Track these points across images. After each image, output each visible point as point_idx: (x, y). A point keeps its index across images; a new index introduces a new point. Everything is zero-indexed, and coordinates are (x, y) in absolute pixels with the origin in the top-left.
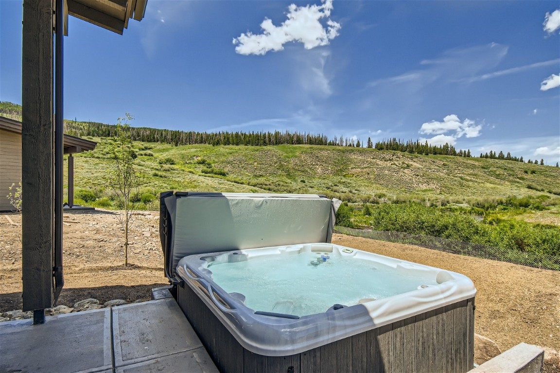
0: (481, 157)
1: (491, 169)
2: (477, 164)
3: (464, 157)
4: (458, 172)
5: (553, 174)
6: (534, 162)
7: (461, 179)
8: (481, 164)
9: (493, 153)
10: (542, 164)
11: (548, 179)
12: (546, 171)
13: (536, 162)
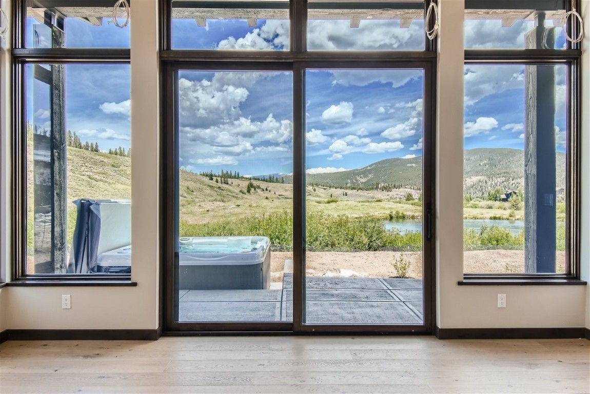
0: (110, 153)
1: (121, 168)
2: (106, 160)
3: (92, 151)
4: (86, 170)
7: (90, 178)
8: (110, 161)
9: (122, 149)
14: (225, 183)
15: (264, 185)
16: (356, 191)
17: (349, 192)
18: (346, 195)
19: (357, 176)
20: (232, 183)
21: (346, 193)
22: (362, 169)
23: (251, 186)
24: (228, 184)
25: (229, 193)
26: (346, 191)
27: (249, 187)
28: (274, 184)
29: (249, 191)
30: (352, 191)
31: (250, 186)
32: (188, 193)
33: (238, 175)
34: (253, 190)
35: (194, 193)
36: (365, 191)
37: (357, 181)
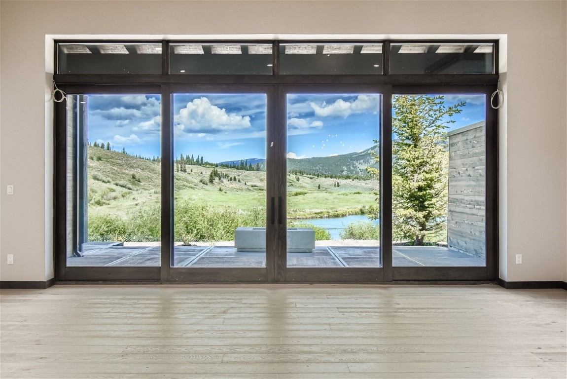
5: (120, 162)
6: (100, 145)
10: (108, 149)
11: (114, 168)
12: (112, 158)
13: (103, 147)
14: (181, 170)
15: (233, 173)
16: (351, 180)
17: (342, 182)
18: (338, 186)
19: (355, 162)
20: (192, 171)
21: (338, 183)
22: (361, 153)
23: (215, 174)
24: (185, 172)
25: (186, 183)
26: (339, 181)
27: (211, 176)
28: (247, 172)
29: (211, 181)
30: (346, 180)
31: (213, 175)
32: (133, 184)
33: (202, 160)
34: (217, 179)
35: (141, 184)
36: (362, 181)
37: (355, 167)
